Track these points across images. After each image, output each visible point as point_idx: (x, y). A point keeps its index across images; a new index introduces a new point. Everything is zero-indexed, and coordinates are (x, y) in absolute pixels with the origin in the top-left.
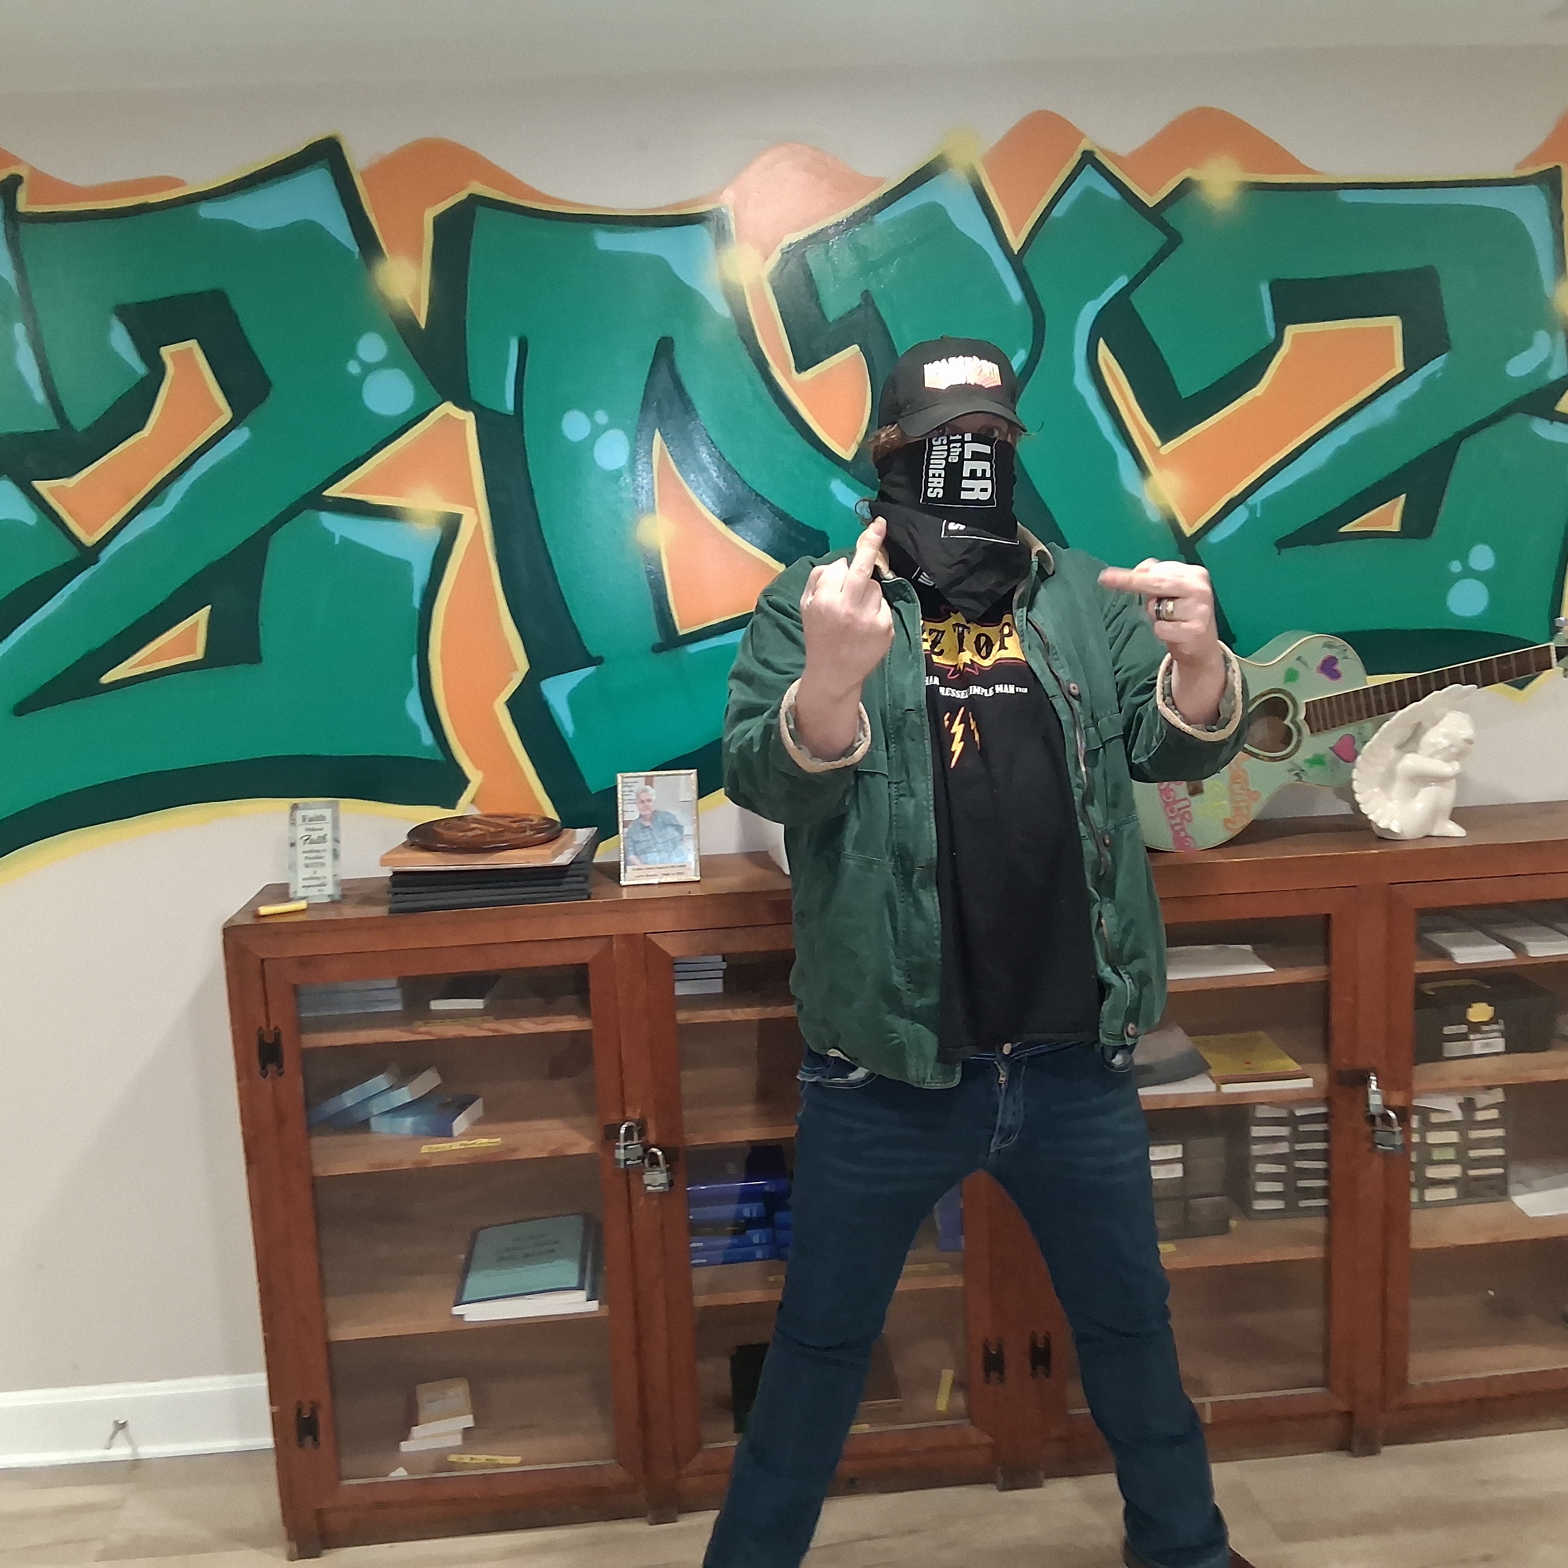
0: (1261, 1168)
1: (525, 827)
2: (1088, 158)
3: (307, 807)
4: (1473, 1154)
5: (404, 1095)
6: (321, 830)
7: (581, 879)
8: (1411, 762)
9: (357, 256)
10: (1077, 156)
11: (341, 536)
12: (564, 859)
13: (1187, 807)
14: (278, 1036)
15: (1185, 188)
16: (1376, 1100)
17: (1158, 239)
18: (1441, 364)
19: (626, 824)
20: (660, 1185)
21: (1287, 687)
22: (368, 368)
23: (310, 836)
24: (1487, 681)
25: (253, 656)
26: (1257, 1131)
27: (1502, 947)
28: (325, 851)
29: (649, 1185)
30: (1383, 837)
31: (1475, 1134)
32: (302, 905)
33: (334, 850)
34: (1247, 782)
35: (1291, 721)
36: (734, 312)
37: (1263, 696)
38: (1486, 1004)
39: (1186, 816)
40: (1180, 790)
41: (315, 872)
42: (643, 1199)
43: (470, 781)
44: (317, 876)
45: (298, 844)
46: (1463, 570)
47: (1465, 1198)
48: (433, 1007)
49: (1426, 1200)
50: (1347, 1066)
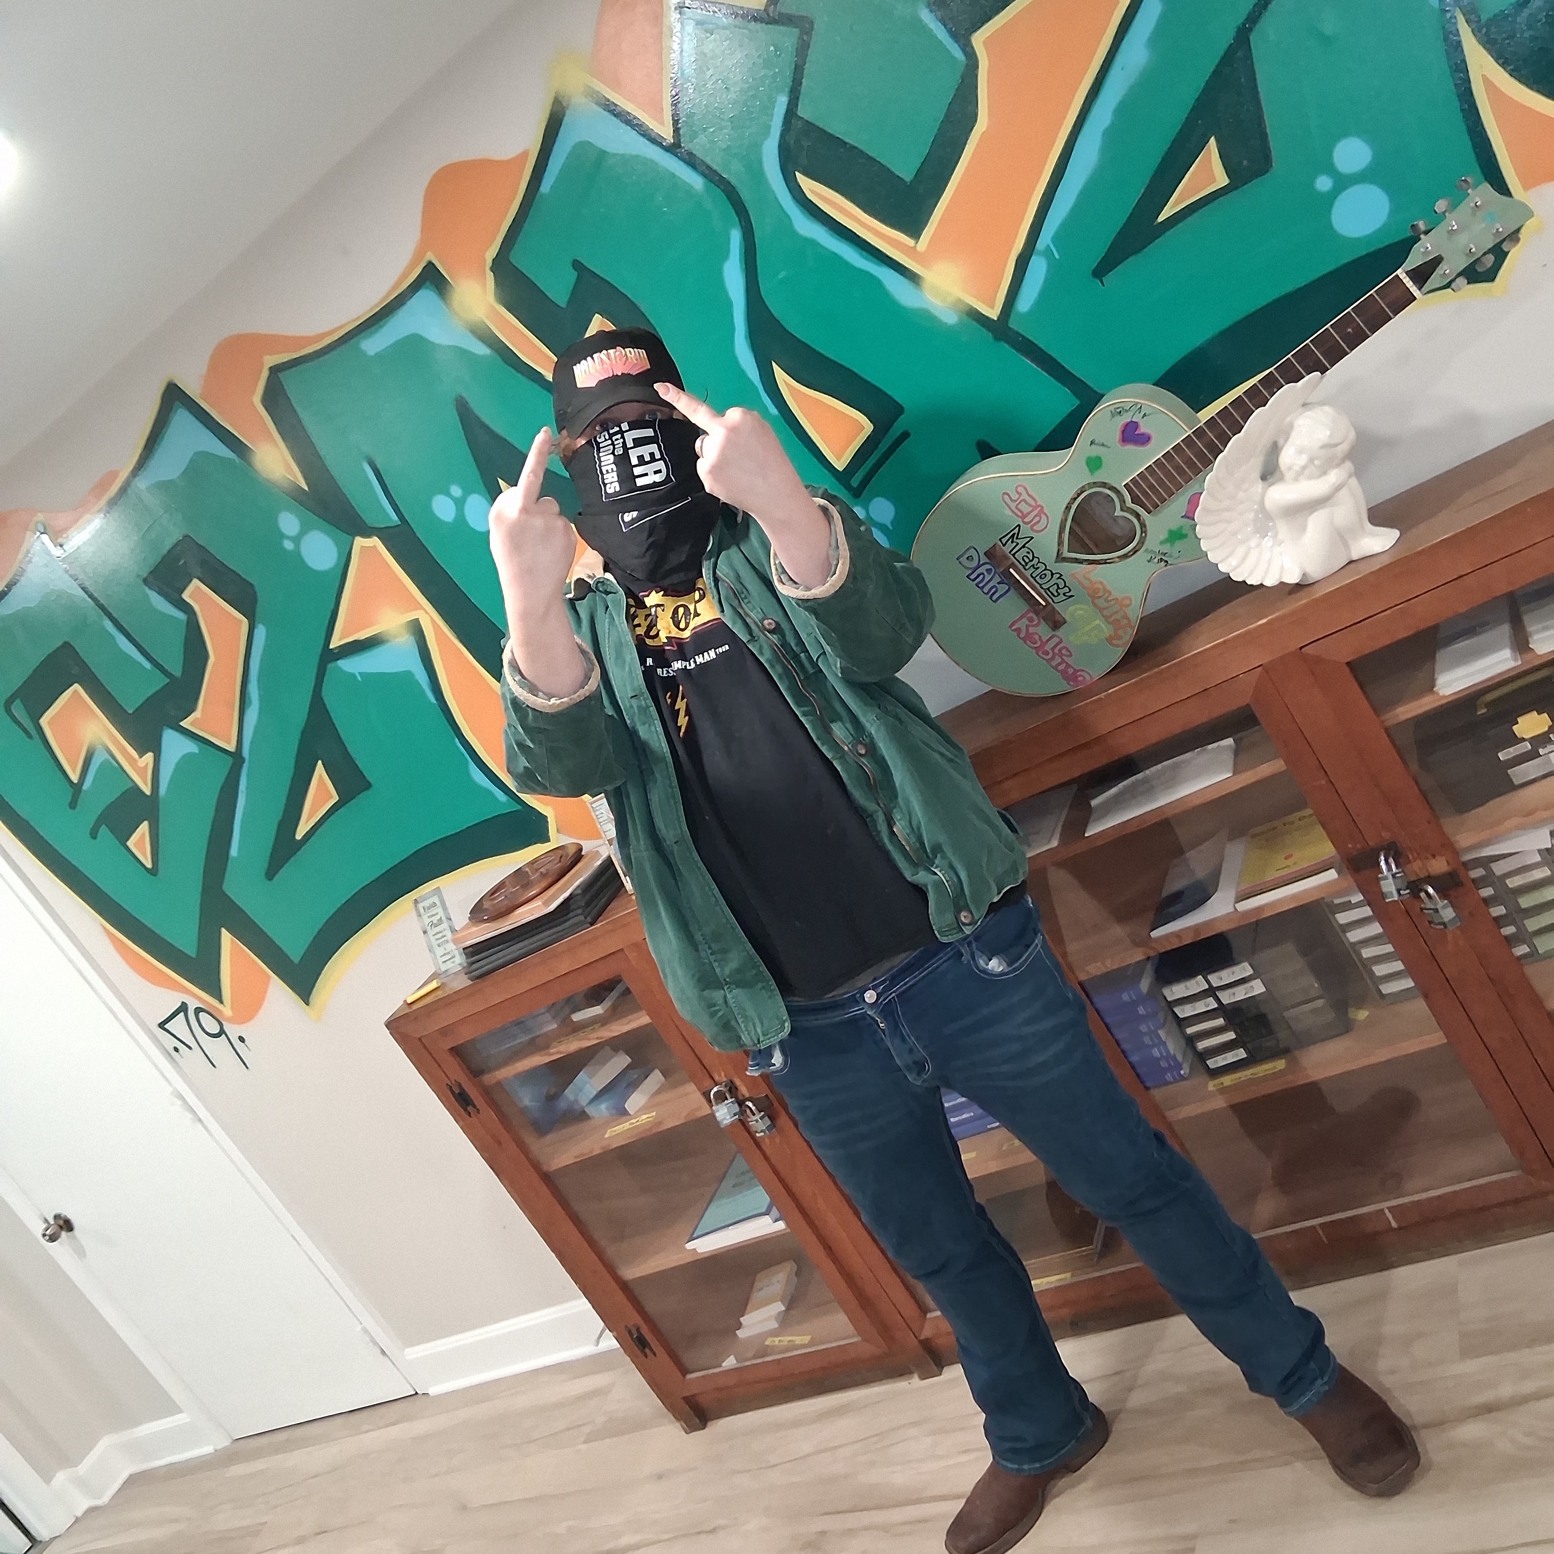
0: (1369, 952)
3: (424, 898)
6: (437, 914)
9: (237, 460)
11: (359, 673)
13: (1061, 641)
14: (460, 1085)
17: (791, 36)
20: (764, 1130)
21: (1099, 477)
22: (297, 540)
23: (432, 922)
25: (366, 784)
26: (1343, 918)
28: (445, 930)
29: (756, 1132)
32: (434, 984)
33: (450, 927)
34: (1110, 593)
35: (1122, 510)
36: (490, 346)
37: (1075, 499)
38: (1535, 712)
39: (1064, 652)
40: (1043, 630)
41: (445, 949)
42: (766, 1140)
43: (546, 817)
44: (447, 951)
45: (428, 930)
46: (1335, 184)
48: (574, 1020)
50: (1357, 850)
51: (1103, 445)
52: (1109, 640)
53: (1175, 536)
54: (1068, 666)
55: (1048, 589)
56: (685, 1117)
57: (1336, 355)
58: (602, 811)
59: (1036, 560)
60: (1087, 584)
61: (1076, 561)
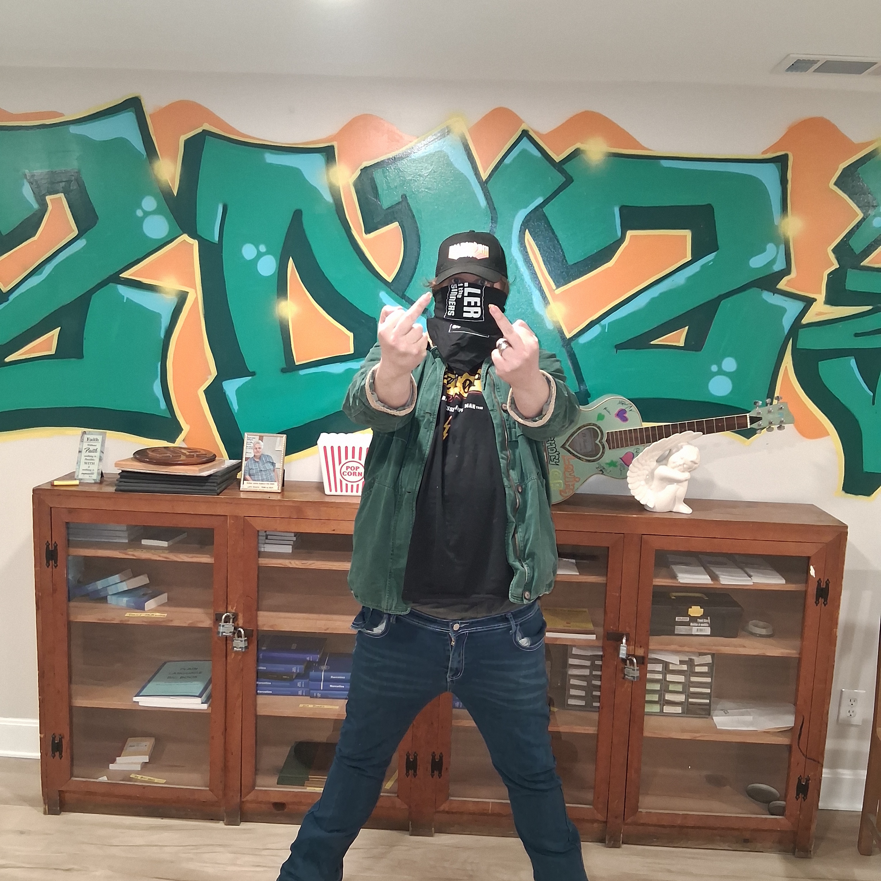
1: (194, 455)
2: (525, 134)
3: (90, 433)
4: (692, 690)
5: (124, 586)
6: (95, 446)
7: (215, 484)
8: (662, 470)
9: (145, 156)
10: (519, 133)
11: (127, 298)
12: (206, 473)
14: (56, 547)
15: (576, 154)
16: (623, 651)
17: (561, 179)
18: (713, 258)
19: (247, 459)
20: (242, 648)
21: (598, 423)
22: (147, 214)
23: (89, 448)
25: (80, 355)
26: (572, 661)
27: (707, 577)
28: (95, 456)
29: (235, 647)
31: (694, 679)
32: (77, 482)
33: (100, 457)
34: (574, 472)
35: (599, 442)
36: (334, 200)
37: (585, 426)
38: (699, 607)
41: (89, 467)
42: (233, 654)
43: (183, 430)
44: (89, 469)
45: (83, 452)
46: (718, 370)
47: (687, 714)
48: (142, 543)
49: (664, 712)
50: (613, 630)
51: (609, 412)
52: (561, 491)
53: (612, 464)
55: (551, 456)
56: (189, 624)
57: (710, 431)
58: (252, 441)
59: (553, 442)
60: (567, 463)
61: (569, 451)
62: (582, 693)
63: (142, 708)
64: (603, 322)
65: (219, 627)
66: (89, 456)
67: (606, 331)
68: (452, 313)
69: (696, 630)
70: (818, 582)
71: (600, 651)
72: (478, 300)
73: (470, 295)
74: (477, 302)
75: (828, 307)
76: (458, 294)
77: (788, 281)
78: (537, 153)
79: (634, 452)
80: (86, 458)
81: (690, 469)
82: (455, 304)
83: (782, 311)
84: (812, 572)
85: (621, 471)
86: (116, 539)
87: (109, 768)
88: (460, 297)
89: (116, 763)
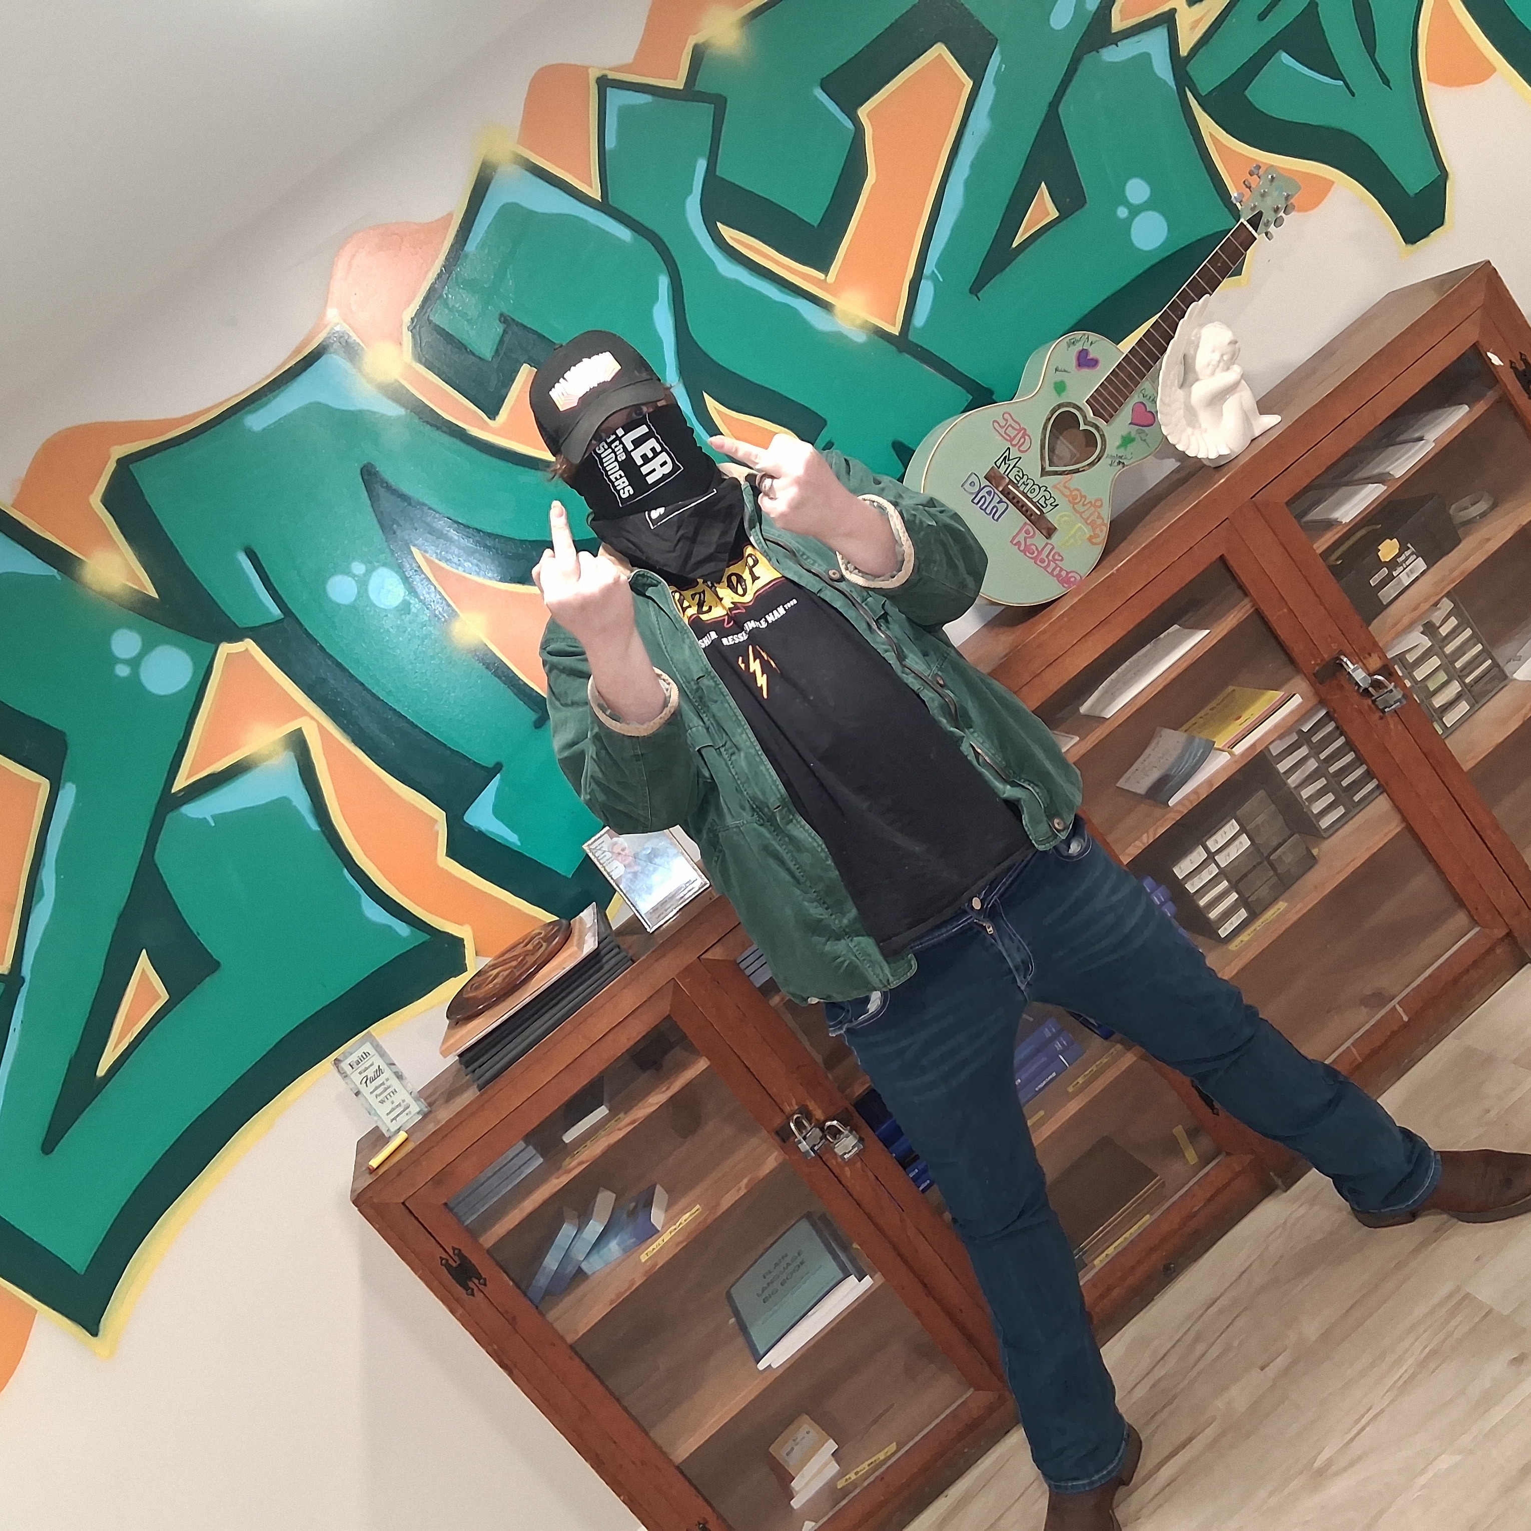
0: (1305, 793)
1: (539, 942)
2: (604, 83)
3: (346, 1055)
4: (1458, 665)
5: (595, 1228)
6: (372, 1065)
7: (616, 950)
8: (1200, 390)
9: (58, 576)
10: (594, 88)
11: (213, 817)
12: (590, 945)
13: (1053, 548)
14: (461, 1254)
15: (698, 56)
16: (1359, 675)
17: (706, 111)
18: (999, 59)
20: (853, 1147)
21: (1063, 399)
22: (135, 663)
23: (367, 1076)
24: (1214, 285)
25: (213, 966)
26: (1283, 767)
27: (1371, 486)
28: (387, 1080)
29: (845, 1154)
30: (1219, 466)
31: (1449, 649)
32: (403, 1136)
33: (395, 1073)
34: (1085, 497)
35: (1085, 424)
36: (405, 406)
37: (1050, 419)
38: (1389, 540)
39: (1057, 557)
40: (1039, 540)
41: (393, 1103)
42: (847, 1169)
43: (462, 940)
44: (396, 1104)
45: (361, 1090)
46: (1130, 212)
47: (1477, 703)
48: (567, 1142)
49: (1449, 726)
50: (1318, 664)
51: (1065, 371)
52: (1090, 539)
53: (1127, 441)
54: (1062, 569)
55: (1038, 502)
56: (748, 1186)
58: (603, 849)
59: (1025, 477)
60: (1067, 492)
61: (1056, 473)
62: (1330, 798)
63: (781, 1371)
64: (927, 271)
65: (799, 1146)
66: (377, 1088)
67: (941, 280)
68: (629, 491)
69: (1406, 576)
70: (1511, 367)
71: (1318, 711)
72: (652, 442)
73: (637, 443)
74: (654, 448)
75: (1197, 6)
76: (616, 456)
77: (1121, 11)
78: (644, 99)
79: (1142, 399)
80: (378, 1092)
81: (1233, 358)
82: (623, 475)
83: (1145, 59)
84: (1496, 360)
85: (1145, 440)
86: (522, 1172)
87: (792, 1508)
88: (624, 457)
89: (797, 1492)
